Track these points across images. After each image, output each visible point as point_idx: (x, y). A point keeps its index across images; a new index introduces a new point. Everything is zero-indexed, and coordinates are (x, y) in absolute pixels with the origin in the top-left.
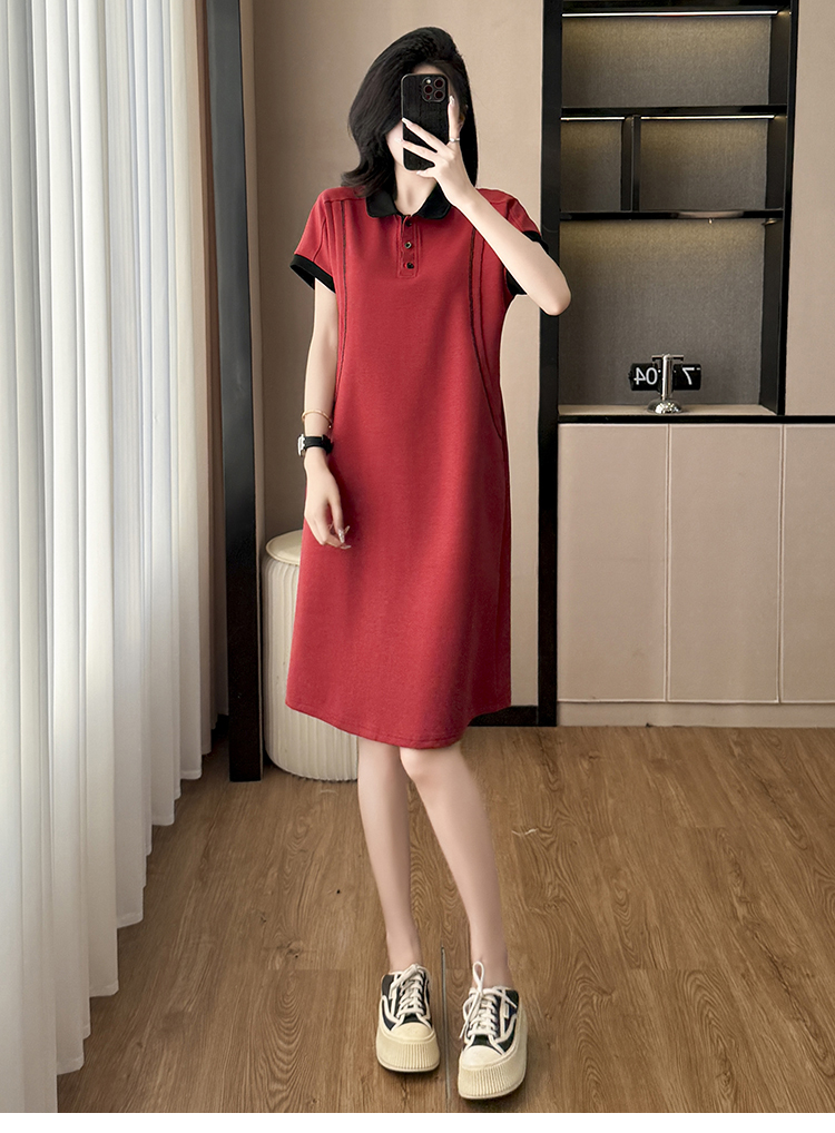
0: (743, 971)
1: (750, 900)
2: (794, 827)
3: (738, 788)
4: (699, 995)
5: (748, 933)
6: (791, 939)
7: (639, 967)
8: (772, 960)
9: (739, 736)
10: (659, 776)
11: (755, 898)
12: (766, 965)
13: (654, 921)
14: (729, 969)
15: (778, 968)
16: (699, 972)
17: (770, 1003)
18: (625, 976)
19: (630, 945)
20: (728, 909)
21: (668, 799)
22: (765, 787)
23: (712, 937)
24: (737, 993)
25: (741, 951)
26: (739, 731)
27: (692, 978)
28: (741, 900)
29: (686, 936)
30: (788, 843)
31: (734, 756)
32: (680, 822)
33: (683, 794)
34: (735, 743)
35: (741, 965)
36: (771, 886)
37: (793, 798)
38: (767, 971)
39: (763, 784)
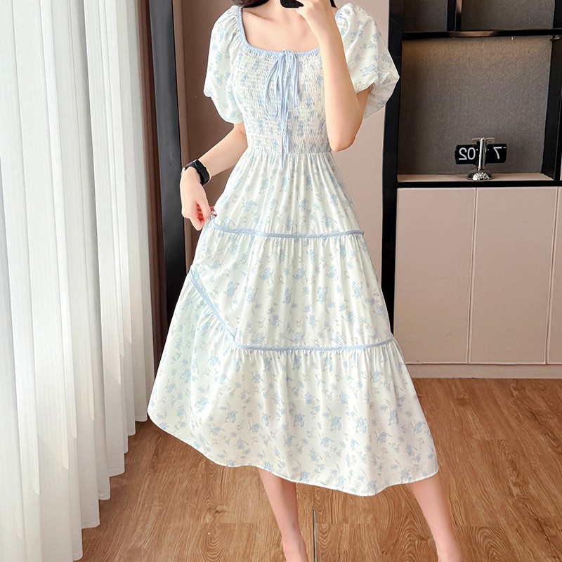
0: (517, 527)
1: (522, 484)
2: (553, 440)
3: (516, 415)
4: (486, 542)
5: (520, 504)
6: (551, 508)
8: (537, 520)
9: (517, 384)
10: (461, 408)
11: (526, 483)
12: (533, 524)
13: (455, 497)
14: (507, 527)
16: (486, 528)
17: (536, 547)
20: (507, 490)
21: (467, 422)
22: (534, 415)
23: (495, 507)
24: (513, 540)
25: (515, 515)
26: (517, 381)
27: (481, 532)
28: (515, 484)
29: (477, 507)
30: (550, 450)
31: (512, 396)
32: (475, 436)
33: (478, 419)
34: (514, 388)
35: (515, 524)
36: (537, 476)
37: (553, 423)
38: (534, 527)
39: (533, 413)
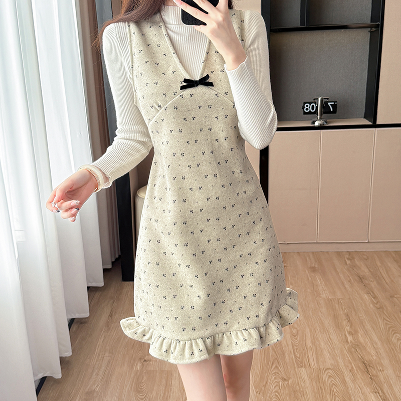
0: (350, 368)
1: (354, 333)
2: (374, 298)
3: (349, 280)
4: (330, 380)
5: (353, 349)
6: (373, 352)
7: (302, 367)
8: (364, 363)
9: (349, 255)
10: (313, 274)
11: (356, 332)
12: (361, 365)
13: (309, 344)
14: (344, 367)
15: (366, 366)
16: (330, 369)
17: (363, 384)
18: (295, 371)
19: (298, 356)
20: (344, 338)
21: (317, 285)
22: (361, 279)
23: (336, 351)
24: (347, 379)
25: (350, 358)
26: (349, 253)
27: (326, 372)
28: (350, 333)
29: (324, 351)
30: (371, 306)
31: (347, 264)
32: (322, 296)
33: (324, 283)
34: (348, 259)
35: (349, 365)
36: (364, 326)
37: (373, 284)
38: (362, 368)
39: (360, 277)
